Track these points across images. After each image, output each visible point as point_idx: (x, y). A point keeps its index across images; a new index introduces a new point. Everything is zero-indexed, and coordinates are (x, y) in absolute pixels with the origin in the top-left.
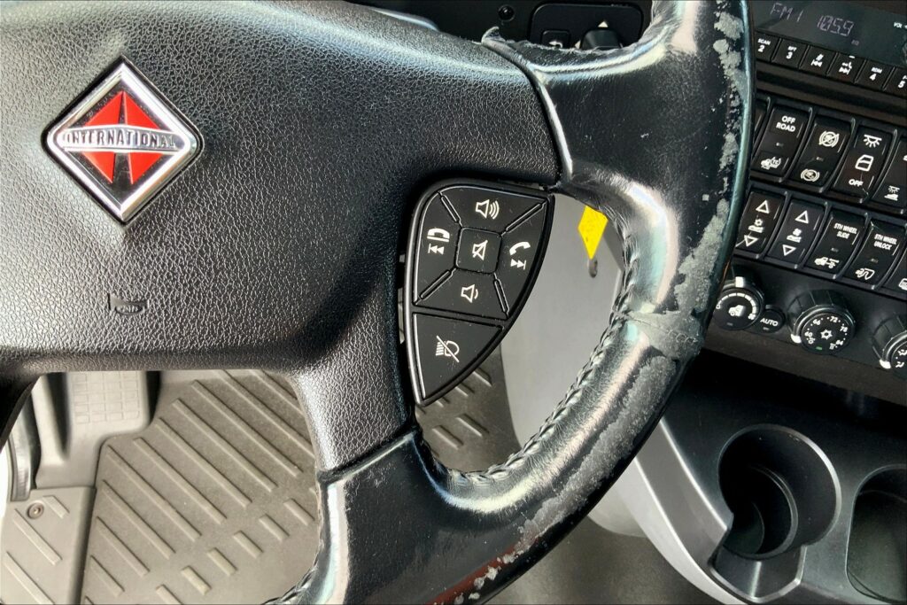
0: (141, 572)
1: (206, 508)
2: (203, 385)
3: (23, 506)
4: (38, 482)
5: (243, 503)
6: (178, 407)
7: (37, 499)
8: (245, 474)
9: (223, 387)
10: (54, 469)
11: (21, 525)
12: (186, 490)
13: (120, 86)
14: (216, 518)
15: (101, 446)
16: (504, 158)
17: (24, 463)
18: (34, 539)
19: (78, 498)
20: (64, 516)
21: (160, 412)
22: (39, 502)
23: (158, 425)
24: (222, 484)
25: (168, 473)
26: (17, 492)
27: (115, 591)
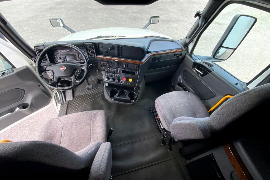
0: (72, 109)
1: (78, 104)
2: (78, 96)
5: (81, 104)
6: (76, 98)
7: (63, 105)
8: (81, 102)
10: (64, 103)
13: (63, 66)
14: (78, 105)
15: (69, 101)
16: (79, 68)
17: (62, 102)
18: (63, 108)
19: (67, 105)
20: (65, 106)
23: (74, 99)
25: (74, 102)
26: (62, 105)
27: (70, 111)
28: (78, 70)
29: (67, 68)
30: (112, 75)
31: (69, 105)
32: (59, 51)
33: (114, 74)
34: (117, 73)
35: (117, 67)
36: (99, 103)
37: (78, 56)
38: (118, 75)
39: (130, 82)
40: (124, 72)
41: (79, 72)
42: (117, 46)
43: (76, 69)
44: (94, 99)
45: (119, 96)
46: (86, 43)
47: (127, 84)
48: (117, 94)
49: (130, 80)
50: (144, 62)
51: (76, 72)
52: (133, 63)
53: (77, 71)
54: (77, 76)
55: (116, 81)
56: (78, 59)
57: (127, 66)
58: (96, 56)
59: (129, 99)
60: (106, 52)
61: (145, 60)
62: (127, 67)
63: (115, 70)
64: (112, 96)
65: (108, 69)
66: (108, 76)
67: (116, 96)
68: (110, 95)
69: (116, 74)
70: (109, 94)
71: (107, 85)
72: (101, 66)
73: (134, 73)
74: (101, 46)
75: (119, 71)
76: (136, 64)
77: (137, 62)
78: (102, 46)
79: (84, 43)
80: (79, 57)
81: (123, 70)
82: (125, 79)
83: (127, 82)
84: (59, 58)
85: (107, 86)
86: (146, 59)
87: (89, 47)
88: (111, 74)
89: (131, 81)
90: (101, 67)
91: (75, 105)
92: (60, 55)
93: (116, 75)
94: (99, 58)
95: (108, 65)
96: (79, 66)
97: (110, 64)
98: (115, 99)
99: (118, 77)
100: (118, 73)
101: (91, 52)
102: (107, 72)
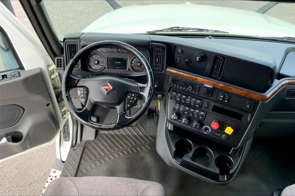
0: (90, 161)
2: (104, 134)
3: (73, 148)
4: (76, 146)
5: (108, 153)
6: (100, 137)
7: (75, 148)
8: (109, 149)
9: (108, 135)
10: (78, 144)
11: (72, 151)
12: (99, 150)
13: (108, 84)
14: (103, 154)
15: (87, 141)
16: (135, 92)
17: (74, 142)
18: (74, 153)
19: (82, 148)
20: (79, 151)
21: (96, 138)
22: (76, 148)
23: (96, 140)
24: (105, 149)
25: (96, 147)
26: (72, 146)
27: (85, 163)
28: (131, 94)
29: (113, 89)
30: (187, 111)
31: (86, 149)
32: (100, 49)
33: (192, 110)
34: (200, 109)
35: (204, 96)
36: (142, 158)
37: (131, 62)
38: (202, 113)
39: (227, 134)
40: (216, 109)
41: (133, 99)
42: (214, 56)
43: (128, 92)
44: (135, 149)
45: (194, 158)
46: (152, 41)
47: (217, 136)
48: (191, 154)
49: (229, 130)
50: (269, 98)
51: (128, 99)
52: (243, 95)
53: (129, 96)
54: (128, 105)
55: (195, 124)
56: (129, 69)
57: (228, 101)
58: (166, 68)
59: (217, 171)
60: (187, 63)
61: (272, 92)
62: (226, 101)
63: (199, 101)
64: (178, 154)
65: (184, 97)
66: (179, 110)
67: (187, 158)
68: (175, 151)
69: (197, 111)
70: (174, 149)
71: (170, 127)
72: (170, 89)
73: (238, 117)
74: (179, 50)
75: (205, 104)
76: (250, 99)
77: (255, 95)
78: (182, 51)
79: (149, 41)
80: (131, 65)
81: (214, 106)
82: (215, 125)
83: (218, 133)
84: (96, 62)
85: (169, 131)
86: (275, 90)
87: (157, 51)
88: (187, 108)
89: (230, 134)
90: (169, 91)
91: (96, 153)
92: (99, 56)
93: (198, 114)
94: (172, 73)
95: (186, 89)
96: (135, 87)
97: (190, 88)
98: (184, 164)
99: (201, 118)
100: (203, 109)
101: (159, 60)
102: (180, 103)
